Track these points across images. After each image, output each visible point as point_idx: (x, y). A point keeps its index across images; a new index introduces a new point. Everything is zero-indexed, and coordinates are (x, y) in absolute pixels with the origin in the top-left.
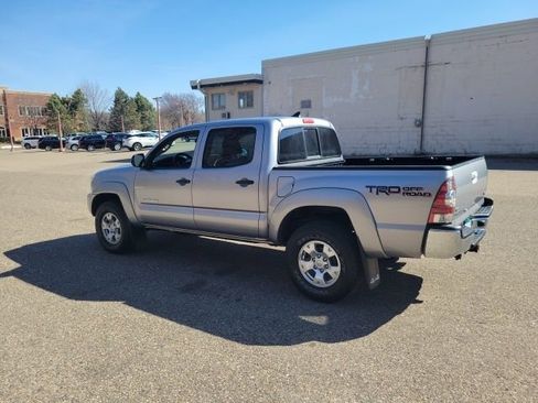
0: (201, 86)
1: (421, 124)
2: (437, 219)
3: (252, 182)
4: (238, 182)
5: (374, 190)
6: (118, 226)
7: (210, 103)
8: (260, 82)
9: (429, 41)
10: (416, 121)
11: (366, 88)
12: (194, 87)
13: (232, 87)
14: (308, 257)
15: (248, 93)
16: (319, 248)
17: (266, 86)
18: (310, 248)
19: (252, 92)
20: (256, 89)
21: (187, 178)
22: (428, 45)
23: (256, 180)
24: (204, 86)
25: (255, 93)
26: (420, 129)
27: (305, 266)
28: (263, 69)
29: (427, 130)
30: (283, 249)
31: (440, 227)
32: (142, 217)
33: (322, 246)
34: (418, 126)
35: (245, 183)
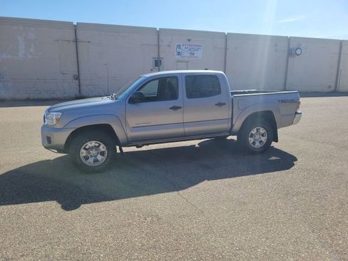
1: (77, 78)
3: (224, 104)
9: (75, 26)
10: (74, 76)
11: (32, 50)
16: (258, 130)
21: (179, 106)
22: (76, 28)
23: (227, 103)
26: (77, 81)
29: (82, 82)
34: (76, 79)
35: (221, 105)
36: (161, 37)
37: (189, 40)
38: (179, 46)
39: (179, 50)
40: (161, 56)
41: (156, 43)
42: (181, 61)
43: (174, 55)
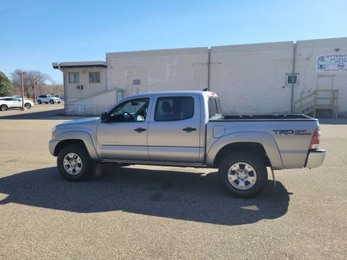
0: (61, 67)
2: (313, 147)
3: (195, 129)
4: (184, 130)
5: (278, 132)
6: (80, 162)
7: (68, 78)
8: (105, 67)
9: (210, 50)
12: (56, 67)
13: (84, 69)
14: (233, 173)
15: (96, 73)
16: (242, 167)
17: (109, 69)
18: (235, 167)
19: (99, 73)
20: (102, 71)
21: (143, 128)
23: (198, 128)
24: (63, 67)
25: (101, 73)
27: (232, 178)
28: (107, 58)
30: (216, 170)
31: (314, 151)
32: (102, 155)
33: (244, 166)
35: (189, 130)
36: (298, 51)
37: (337, 50)
38: (322, 59)
39: (321, 63)
40: (296, 71)
41: (292, 58)
42: (323, 76)
43: (315, 69)
